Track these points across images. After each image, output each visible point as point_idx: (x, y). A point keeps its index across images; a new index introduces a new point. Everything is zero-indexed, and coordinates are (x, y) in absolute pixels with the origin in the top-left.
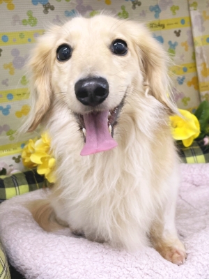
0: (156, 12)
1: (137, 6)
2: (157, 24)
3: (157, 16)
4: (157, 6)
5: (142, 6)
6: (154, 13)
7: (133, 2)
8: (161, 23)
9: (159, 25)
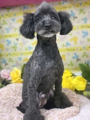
0: (85, 20)
1: (75, 19)
2: (86, 26)
3: (85, 23)
4: (86, 18)
5: (78, 18)
6: (84, 21)
7: (73, 17)
8: (88, 26)
9: (87, 27)
